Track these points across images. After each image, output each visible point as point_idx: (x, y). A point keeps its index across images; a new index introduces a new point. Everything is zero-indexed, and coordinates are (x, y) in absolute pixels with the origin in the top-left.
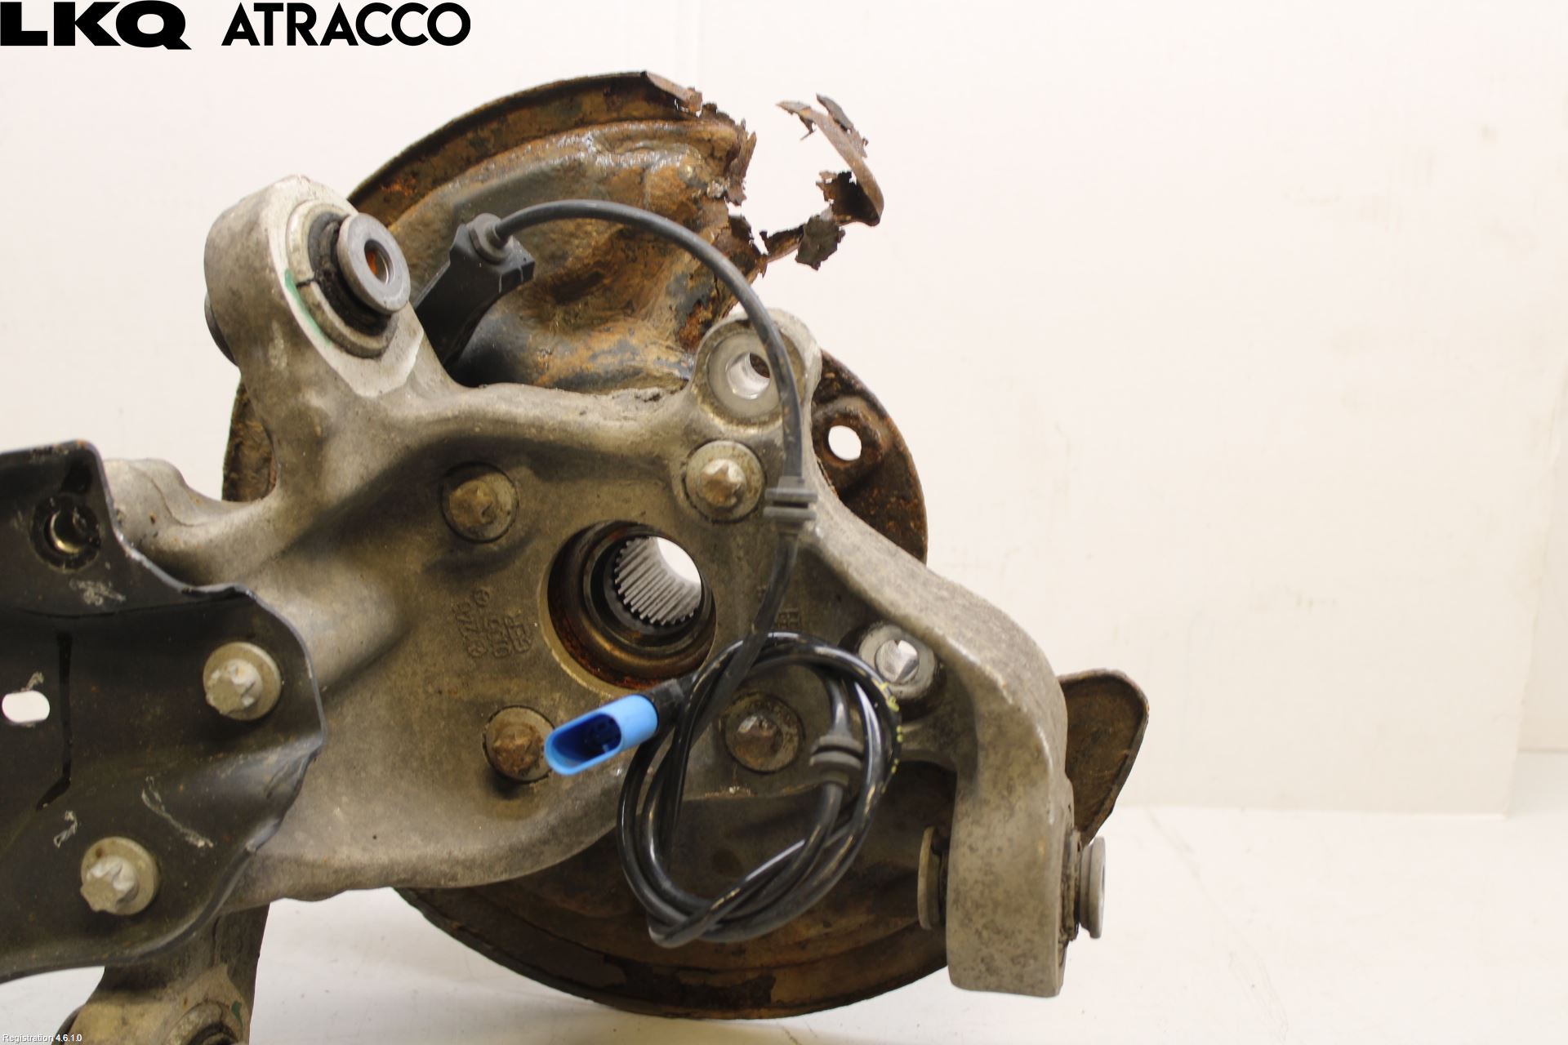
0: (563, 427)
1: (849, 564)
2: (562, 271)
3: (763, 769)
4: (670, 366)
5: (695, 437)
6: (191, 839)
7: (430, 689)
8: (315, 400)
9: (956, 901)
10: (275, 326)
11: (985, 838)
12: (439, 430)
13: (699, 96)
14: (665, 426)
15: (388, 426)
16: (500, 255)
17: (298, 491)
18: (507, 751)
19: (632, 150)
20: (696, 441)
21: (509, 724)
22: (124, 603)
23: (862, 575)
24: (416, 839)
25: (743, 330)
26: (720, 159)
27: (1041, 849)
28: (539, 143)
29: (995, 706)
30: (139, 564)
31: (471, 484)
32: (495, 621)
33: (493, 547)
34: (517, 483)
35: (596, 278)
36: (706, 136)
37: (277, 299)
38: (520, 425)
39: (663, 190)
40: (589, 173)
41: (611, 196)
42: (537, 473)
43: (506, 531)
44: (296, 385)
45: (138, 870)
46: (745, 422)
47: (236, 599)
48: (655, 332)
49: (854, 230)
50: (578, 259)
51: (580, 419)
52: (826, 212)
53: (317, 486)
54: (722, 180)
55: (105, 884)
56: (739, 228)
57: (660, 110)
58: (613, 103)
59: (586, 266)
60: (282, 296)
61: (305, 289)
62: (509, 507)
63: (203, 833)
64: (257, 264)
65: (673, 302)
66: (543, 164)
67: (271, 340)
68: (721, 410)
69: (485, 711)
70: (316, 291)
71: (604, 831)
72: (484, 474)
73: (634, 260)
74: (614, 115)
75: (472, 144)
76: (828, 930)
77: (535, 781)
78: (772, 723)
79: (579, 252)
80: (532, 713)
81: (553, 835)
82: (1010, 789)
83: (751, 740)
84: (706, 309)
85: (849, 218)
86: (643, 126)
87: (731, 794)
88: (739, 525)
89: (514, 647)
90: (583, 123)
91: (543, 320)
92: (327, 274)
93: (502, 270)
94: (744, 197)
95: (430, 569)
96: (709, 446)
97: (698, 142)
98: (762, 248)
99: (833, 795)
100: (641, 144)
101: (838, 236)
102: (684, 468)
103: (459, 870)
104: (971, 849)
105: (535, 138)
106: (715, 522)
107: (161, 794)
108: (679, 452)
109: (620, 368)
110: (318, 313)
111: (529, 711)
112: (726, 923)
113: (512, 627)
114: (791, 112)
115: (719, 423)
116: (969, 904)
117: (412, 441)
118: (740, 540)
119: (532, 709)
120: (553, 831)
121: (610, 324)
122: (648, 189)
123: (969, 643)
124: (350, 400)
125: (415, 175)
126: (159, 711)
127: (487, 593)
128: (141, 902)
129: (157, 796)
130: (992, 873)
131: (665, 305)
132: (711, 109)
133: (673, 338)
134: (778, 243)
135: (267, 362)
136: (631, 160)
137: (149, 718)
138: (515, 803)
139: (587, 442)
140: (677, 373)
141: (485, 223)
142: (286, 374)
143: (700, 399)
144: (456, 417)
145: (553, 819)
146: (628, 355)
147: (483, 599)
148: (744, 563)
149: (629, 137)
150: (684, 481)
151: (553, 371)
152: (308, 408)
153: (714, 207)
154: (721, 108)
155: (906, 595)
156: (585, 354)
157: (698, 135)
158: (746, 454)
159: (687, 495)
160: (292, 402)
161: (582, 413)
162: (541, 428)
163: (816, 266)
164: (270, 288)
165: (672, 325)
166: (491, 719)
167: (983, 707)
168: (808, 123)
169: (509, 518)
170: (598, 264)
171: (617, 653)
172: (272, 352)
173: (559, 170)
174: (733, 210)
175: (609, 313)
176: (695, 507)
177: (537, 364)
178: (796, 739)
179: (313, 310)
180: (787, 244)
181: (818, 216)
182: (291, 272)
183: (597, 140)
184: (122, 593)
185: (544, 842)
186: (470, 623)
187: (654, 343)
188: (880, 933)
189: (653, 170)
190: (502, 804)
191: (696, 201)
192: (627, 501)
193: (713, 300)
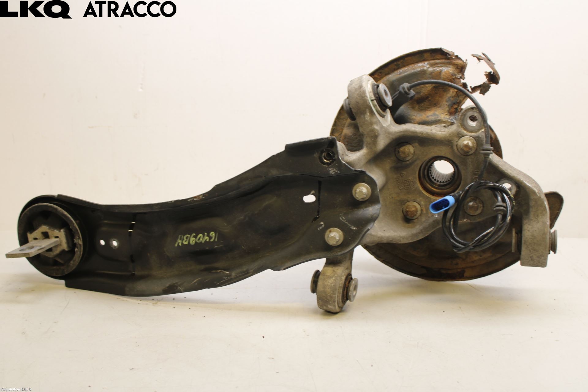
0: (427, 134)
1: (499, 164)
2: (419, 96)
3: (473, 215)
4: (447, 119)
5: (460, 135)
6: (352, 228)
7: (391, 197)
8: (376, 127)
9: (525, 243)
10: (367, 110)
11: (532, 228)
12: (400, 134)
13: (454, 53)
14: (453, 133)
15: (389, 133)
16: (409, 93)
17: (371, 148)
18: (410, 211)
19: (437, 67)
20: (460, 136)
21: (410, 205)
22: (339, 173)
23: (502, 167)
24: (392, 231)
25: (472, 110)
26: (459, 69)
27: (546, 230)
28: (413, 65)
29: (535, 197)
30: (344, 164)
31: (404, 147)
32: (406, 181)
33: (408, 162)
34: (414, 147)
35: (427, 98)
36: (456, 63)
37: (368, 104)
38: (418, 133)
39: (446, 76)
40: (427, 73)
41: (433, 78)
42: (419, 145)
43: (411, 159)
44: (372, 124)
45: (340, 235)
46: (472, 132)
47: (363, 172)
48: (442, 111)
49: (493, 85)
50: (424, 93)
51: (431, 131)
52: (486, 81)
53: (375, 147)
54: (460, 74)
55: (334, 238)
56: (465, 85)
57: (444, 57)
58: (432, 55)
59: (426, 95)
60: (369, 103)
61: (373, 101)
62: (412, 153)
63: (355, 227)
64: (363, 96)
65: (447, 103)
66: (416, 70)
67: (366, 113)
68: (466, 129)
69: (403, 202)
70: (375, 101)
71: (433, 230)
72: (406, 145)
73: (437, 93)
74: (432, 58)
75: (396, 65)
76: (481, 258)
77: (415, 219)
78: (477, 204)
79: (424, 91)
80: (415, 203)
81: (421, 232)
82: (538, 216)
83: (471, 207)
84: (456, 105)
85: (491, 83)
86: (440, 61)
87: (465, 221)
88: (470, 156)
89: (410, 187)
90: (424, 60)
91: (413, 108)
92: (377, 98)
93: (410, 96)
94: (465, 78)
95: (391, 168)
96: (463, 137)
97: (454, 65)
98: (470, 90)
99: (500, 217)
100: (439, 65)
101: (489, 87)
102: (457, 143)
103: (401, 239)
104: (528, 231)
105: (412, 64)
106: (464, 155)
107: (345, 217)
108: (456, 139)
109: (435, 119)
110: (376, 107)
111: (414, 202)
112: (475, 246)
113: (410, 182)
114: (474, 56)
115: (465, 132)
116: (528, 244)
117: (394, 137)
118: (470, 160)
119: (415, 202)
120: (421, 230)
121: (430, 109)
122: (442, 76)
123: (528, 182)
124: (382, 127)
125: (381, 73)
126: (340, 199)
127: (404, 174)
128: (339, 243)
129: (344, 218)
130: (534, 236)
131: (445, 104)
132: (457, 57)
133: (447, 112)
134: (474, 89)
135: (365, 119)
136: (438, 69)
137: (338, 201)
138: (410, 225)
139: (433, 137)
140: (449, 120)
141: (406, 85)
142: (369, 121)
143: (460, 126)
144: (403, 131)
145: (421, 227)
146: (436, 116)
147: (403, 175)
148: (471, 165)
149: (436, 64)
150: (457, 146)
151: (417, 120)
152: (374, 129)
153: (458, 80)
154: (459, 56)
155: (513, 171)
156: (425, 116)
157: (454, 63)
158: (473, 139)
159: (457, 149)
160: (370, 128)
161: (431, 130)
162: (422, 134)
163: (484, 94)
164: (367, 101)
165: (447, 109)
166: (404, 204)
167: (532, 197)
168: (479, 59)
169: (412, 155)
170: (429, 94)
171: (433, 189)
172: (366, 116)
173: (420, 72)
174: (462, 81)
175: (430, 106)
176: (459, 152)
177: (413, 119)
178: (482, 207)
179: (375, 106)
180: (476, 89)
181: (484, 82)
182: (371, 97)
183: (428, 64)
184: (339, 171)
185: (419, 233)
186: (399, 181)
187: (443, 113)
188: (493, 258)
189: (443, 72)
190: (407, 225)
191: (454, 79)
192: (441, 151)
193: (457, 103)
